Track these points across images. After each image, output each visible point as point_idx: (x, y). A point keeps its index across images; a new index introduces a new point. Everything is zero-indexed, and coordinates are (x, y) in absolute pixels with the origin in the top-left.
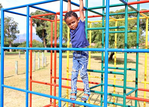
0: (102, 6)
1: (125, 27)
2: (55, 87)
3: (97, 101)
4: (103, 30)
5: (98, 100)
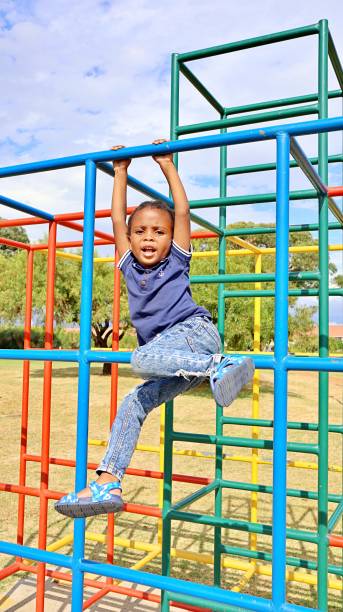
0: (218, 197)
1: (321, 274)
2: (44, 499)
3: (183, 536)
4: (222, 285)
5: (185, 531)
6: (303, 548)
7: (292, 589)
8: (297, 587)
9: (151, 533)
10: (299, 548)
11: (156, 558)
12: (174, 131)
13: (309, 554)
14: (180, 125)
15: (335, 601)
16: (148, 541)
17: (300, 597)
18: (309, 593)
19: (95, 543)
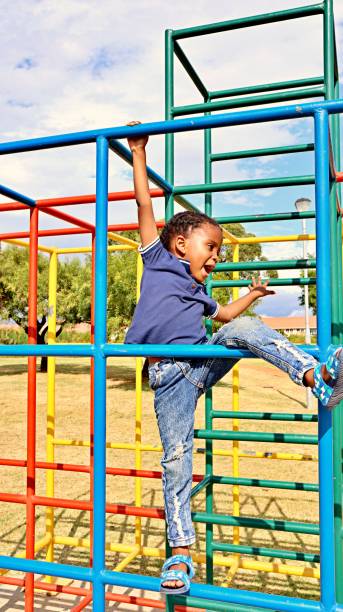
2: (31, 506)
3: (153, 534)
5: (154, 528)
6: (274, 539)
7: (270, 581)
8: (274, 579)
9: (119, 533)
10: (270, 539)
11: (135, 559)
12: (170, 112)
13: (281, 544)
14: (175, 106)
15: (312, 589)
16: (117, 541)
17: (279, 588)
18: (288, 583)
19: (62, 548)
